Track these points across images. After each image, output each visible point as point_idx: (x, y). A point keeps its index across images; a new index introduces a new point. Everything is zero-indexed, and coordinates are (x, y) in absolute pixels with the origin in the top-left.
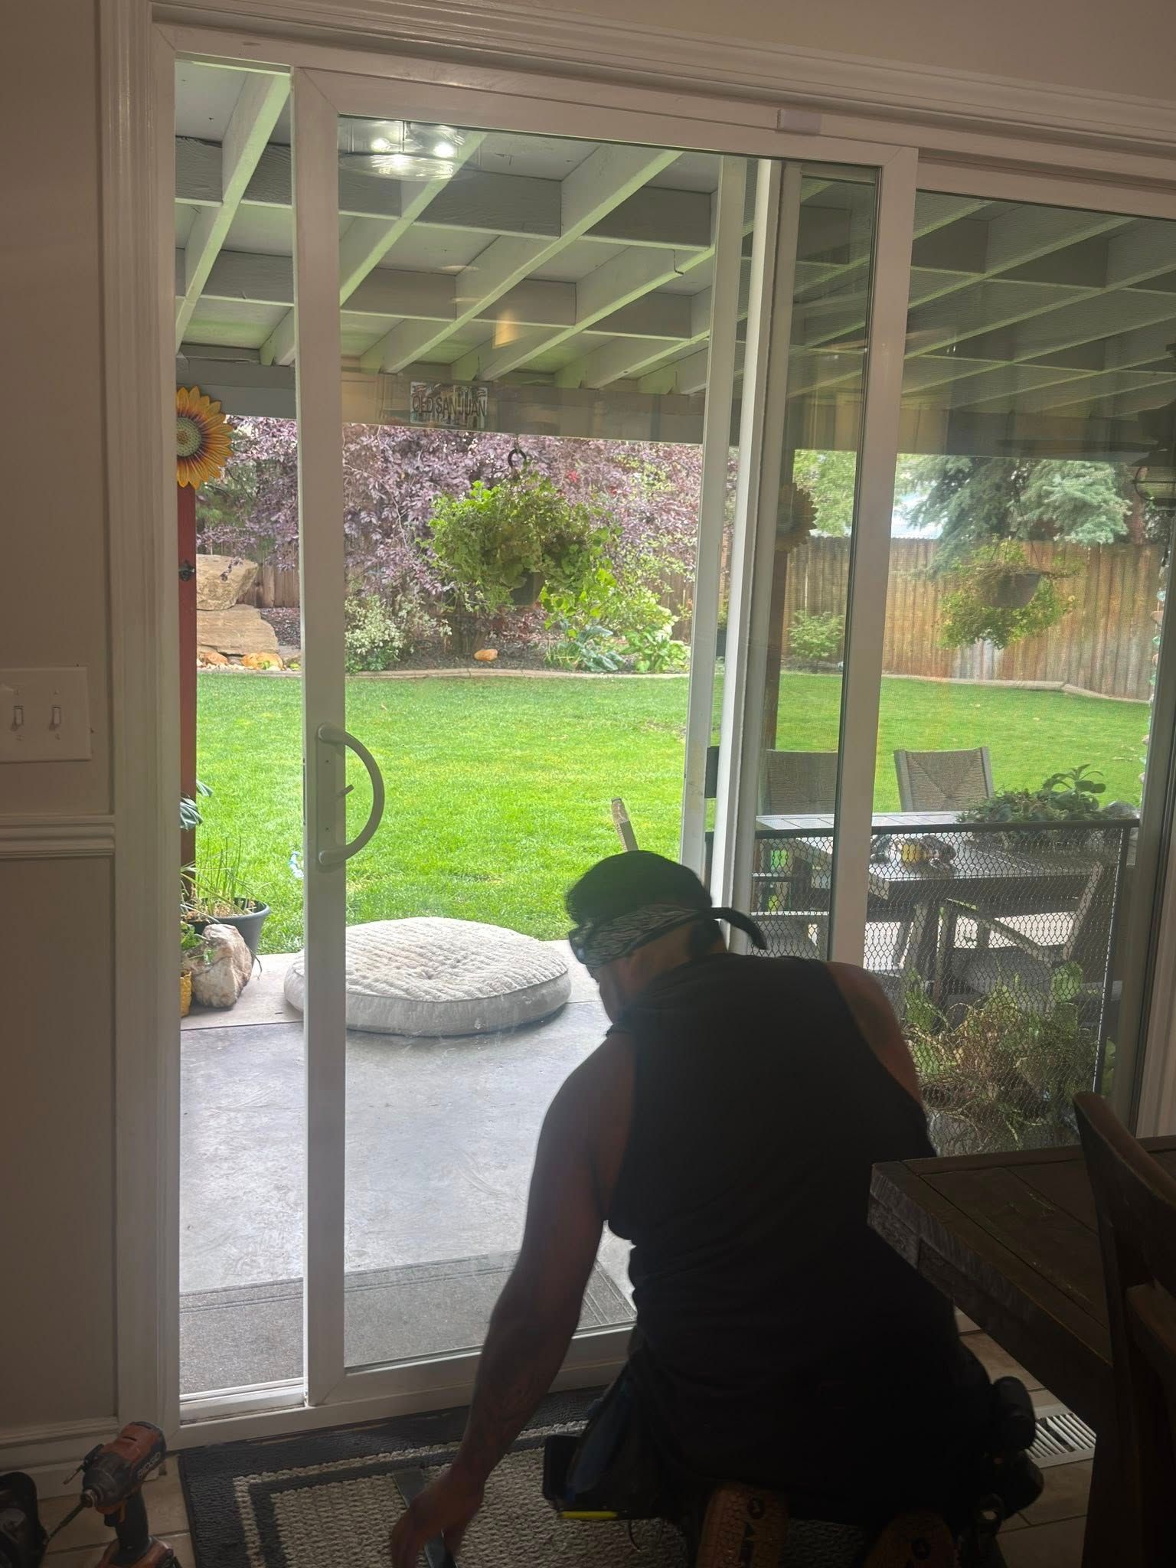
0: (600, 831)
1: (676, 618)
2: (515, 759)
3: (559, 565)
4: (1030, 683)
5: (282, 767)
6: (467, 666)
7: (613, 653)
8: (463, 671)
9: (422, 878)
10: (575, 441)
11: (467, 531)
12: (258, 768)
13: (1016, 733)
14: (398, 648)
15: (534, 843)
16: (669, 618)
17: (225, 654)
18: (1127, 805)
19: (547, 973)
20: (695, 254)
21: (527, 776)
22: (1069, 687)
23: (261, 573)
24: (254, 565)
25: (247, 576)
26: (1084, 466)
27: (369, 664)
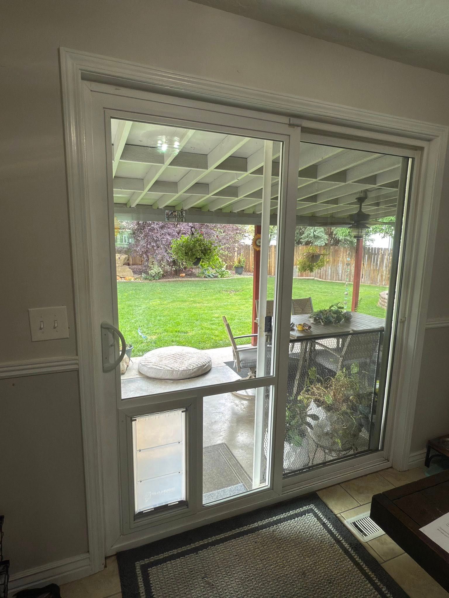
0: (214, 319)
1: (226, 264)
2: (191, 301)
3: (205, 256)
4: (307, 278)
5: (135, 305)
6: (178, 278)
7: (212, 273)
8: (177, 279)
9: (171, 334)
10: (202, 224)
11: (181, 248)
12: (130, 306)
13: (307, 290)
14: (162, 274)
15: (198, 323)
16: (225, 264)
17: (121, 277)
18: (349, 312)
19: (207, 361)
20: (243, 174)
21: (195, 305)
22: (315, 278)
23: (129, 258)
24: (127, 256)
25: (125, 259)
26: (317, 228)
27: (155, 278)
